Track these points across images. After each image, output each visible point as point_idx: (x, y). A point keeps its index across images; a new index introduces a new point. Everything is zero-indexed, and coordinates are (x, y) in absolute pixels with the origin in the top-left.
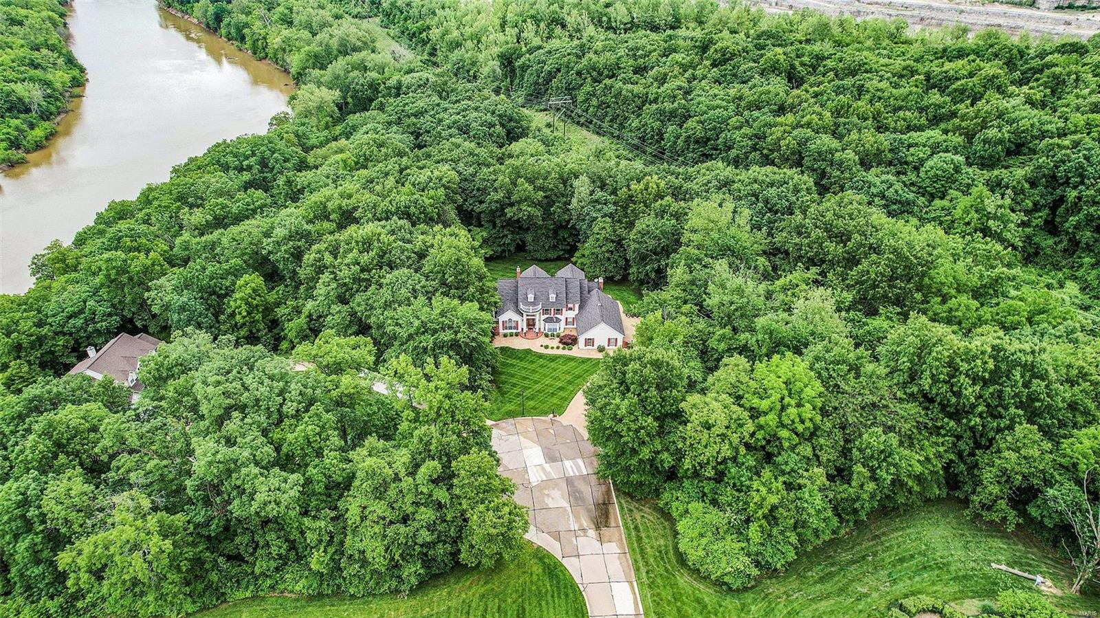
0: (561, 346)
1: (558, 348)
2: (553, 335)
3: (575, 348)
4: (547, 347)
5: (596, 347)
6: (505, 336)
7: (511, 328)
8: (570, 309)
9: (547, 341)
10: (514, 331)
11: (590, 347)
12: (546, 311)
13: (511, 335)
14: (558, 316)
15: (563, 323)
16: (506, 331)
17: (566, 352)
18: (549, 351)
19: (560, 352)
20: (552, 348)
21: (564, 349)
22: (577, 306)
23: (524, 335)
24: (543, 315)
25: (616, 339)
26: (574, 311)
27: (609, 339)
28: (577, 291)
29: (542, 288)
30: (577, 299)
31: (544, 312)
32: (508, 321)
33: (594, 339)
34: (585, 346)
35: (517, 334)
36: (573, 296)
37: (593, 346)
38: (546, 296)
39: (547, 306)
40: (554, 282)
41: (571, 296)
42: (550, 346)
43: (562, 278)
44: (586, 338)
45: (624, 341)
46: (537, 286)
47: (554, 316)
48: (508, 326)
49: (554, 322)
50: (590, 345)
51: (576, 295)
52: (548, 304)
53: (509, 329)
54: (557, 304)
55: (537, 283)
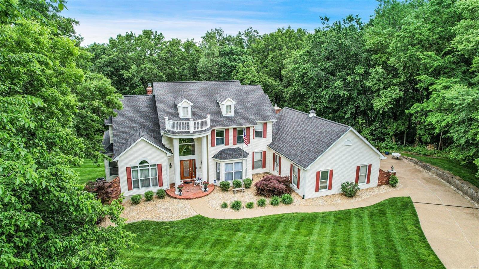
1: (261, 204)
2: (237, 185)
4: (236, 206)
5: (336, 188)
6: (135, 201)
7: (146, 183)
9: (230, 198)
10: (155, 189)
11: (326, 192)
12: (220, 137)
13: (149, 198)
14: (242, 146)
15: (250, 161)
16: (136, 192)
17: (285, 210)
18: (244, 214)
19: (271, 211)
21: (274, 204)
22: (270, 127)
23: (180, 193)
24: (213, 145)
25: (370, 166)
26: (265, 137)
27: (358, 168)
28: (264, 103)
29: (204, 96)
30: (268, 114)
31: (216, 138)
32: (139, 169)
33: (332, 171)
34: (317, 190)
35: (161, 195)
36: (259, 110)
37: (330, 188)
38: (213, 109)
39: (220, 124)
40: (222, 88)
41: (257, 110)
42: (243, 205)
43: (235, 82)
44: (319, 171)
45: (381, 171)
46: (193, 95)
47: (235, 146)
48: (139, 179)
49: (237, 158)
50: (325, 187)
51: (265, 108)
52: (221, 121)
53: (143, 186)
54: (238, 120)
55: (191, 90)
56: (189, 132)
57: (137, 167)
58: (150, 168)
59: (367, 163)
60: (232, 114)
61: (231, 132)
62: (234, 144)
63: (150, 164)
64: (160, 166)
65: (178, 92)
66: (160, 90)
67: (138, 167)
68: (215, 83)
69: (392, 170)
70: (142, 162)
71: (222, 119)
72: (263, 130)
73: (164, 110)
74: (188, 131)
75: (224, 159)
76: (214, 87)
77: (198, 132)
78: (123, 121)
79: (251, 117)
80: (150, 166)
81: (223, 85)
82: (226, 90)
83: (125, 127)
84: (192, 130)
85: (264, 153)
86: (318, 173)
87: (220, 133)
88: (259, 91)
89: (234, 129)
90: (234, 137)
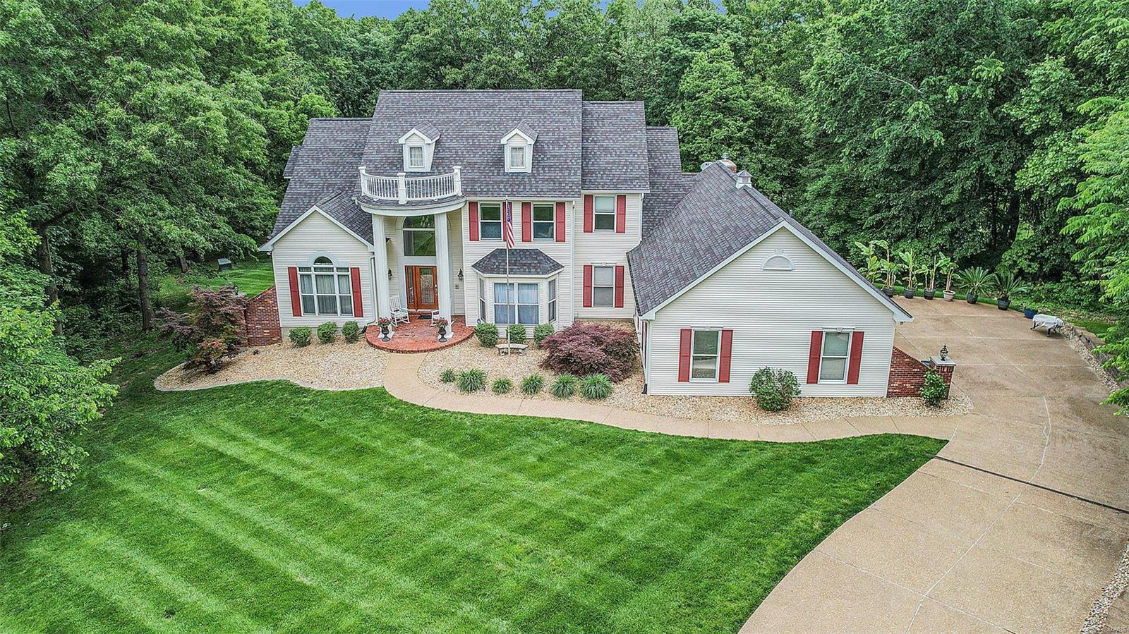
0: (550, 379)
1: (532, 387)
2: (514, 334)
3: (624, 391)
4: (472, 383)
5: (740, 384)
6: (301, 340)
7: (327, 305)
8: (605, 222)
10: (341, 320)
11: (710, 387)
12: (490, 221)
13: (327, 337)
14: (545, 246)
15: (569, 285)
16: (306, 322)
17: (574, 410)
18: (483, 404)
19: (544, 407)
20: (502, 387)
21: (561, 392)
22: (634, 208)
23: (386, 337)
24: (473, 238)
25: (858, 337)
26: (621, 230)
27: (817, 337)
28: (634, 146)
29: (478, 124)
30: (634, 175)
31: (480, 221)
32: (313, 273)
33: (728, 334)
34: (683, 377)
35: (352, 335)
36: (614, 163)
37: (725, 378)
38: (489, 154)
39: (488, 190)
40: (530, 107)
41: (608, 163)
42: (490, 382)
43: (568, 94)
44: (689, 328)
45: (898, 354)
46: (455, 120)
47: (527, 246)
48: (315, 295)
49: (524, 272)
50: (711, 374)
51: (631, 158)
52: (496, 182)
53: (322, 311)
54: (537, 182)
55: (456, 110)
56: (396, 203)
57: (308, 269)
58: (335, 273)
59: (849, 326)
60: (528, 168)
61: (517, 211)
62: (526, 239)
63: (335, 265)
64: (356, 272)
65: (424, 113)
66: (387, 108)
67: (313, 269)
68: (520, 95)
69: (943, 359)
70: (321, 260)
71: (499, 179)
72: (615, 214)
73: (379, 151)
74: (395, 199)
75: (492, 271)
76: (513, 103)
77: (417, 203)
78: (314, 172)
79: (573, 179)
80: (335, 269)
81: (537, 99)
82: (540, 112)
83: (312, 184)
84: (403, 198)
85: (620, 271)
86: (685, 333)
87: (491, 212)
88: (633, 116)
89: (526, 205)
90: (525, 222)
